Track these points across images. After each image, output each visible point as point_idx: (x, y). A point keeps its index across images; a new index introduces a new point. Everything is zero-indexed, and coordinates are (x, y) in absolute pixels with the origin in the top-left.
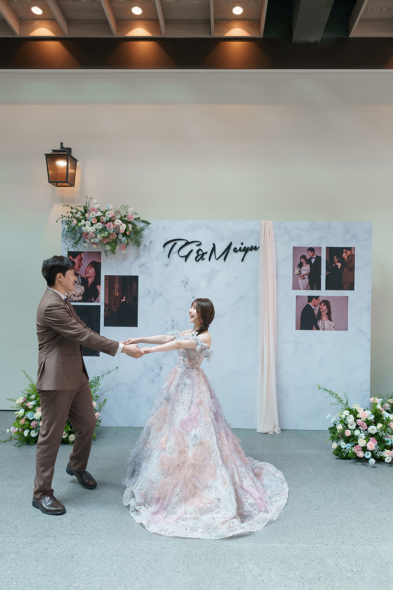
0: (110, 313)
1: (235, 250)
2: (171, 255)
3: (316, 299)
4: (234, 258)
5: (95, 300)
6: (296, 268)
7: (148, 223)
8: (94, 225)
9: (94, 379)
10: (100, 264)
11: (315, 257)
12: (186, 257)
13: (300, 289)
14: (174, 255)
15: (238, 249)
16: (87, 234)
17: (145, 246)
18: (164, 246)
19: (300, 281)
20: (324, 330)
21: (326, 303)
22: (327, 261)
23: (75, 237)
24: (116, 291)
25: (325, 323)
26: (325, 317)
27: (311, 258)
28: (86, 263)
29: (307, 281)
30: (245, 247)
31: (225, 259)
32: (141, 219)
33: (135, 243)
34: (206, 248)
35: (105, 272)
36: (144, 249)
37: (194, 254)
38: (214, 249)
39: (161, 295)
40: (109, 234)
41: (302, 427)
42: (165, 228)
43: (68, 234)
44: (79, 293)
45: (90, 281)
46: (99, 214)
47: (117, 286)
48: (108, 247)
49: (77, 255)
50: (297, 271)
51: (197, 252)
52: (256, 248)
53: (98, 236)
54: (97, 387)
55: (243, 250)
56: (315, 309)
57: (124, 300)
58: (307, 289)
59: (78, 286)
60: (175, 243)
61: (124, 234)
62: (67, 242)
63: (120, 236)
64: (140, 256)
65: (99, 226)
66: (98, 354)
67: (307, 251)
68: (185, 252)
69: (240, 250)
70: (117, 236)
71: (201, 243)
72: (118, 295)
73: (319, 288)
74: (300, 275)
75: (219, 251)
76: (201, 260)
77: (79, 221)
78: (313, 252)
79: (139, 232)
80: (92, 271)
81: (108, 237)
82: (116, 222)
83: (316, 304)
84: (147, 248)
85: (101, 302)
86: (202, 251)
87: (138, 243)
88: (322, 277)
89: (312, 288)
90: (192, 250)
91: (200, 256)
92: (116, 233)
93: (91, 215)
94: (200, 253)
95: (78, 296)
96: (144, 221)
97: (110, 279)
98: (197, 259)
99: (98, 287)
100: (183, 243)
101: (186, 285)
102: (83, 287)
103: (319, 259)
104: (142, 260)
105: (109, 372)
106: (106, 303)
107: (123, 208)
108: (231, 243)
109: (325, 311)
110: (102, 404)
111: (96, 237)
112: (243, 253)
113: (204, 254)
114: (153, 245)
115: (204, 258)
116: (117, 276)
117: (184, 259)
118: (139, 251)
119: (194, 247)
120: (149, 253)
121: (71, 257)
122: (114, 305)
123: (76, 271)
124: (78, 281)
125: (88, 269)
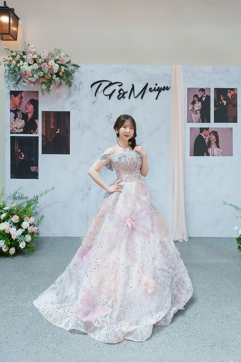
0: (46, 143)
1: (151, 90)
2: (97, 94)
3: (207, 131)
4: (150, 96)
5: (34, 132)
6: (190, 105)
7: (77, 66)
8: (31, 66)
9: (34, 198)
10: (38, 101)
11: (205, 96)
12: (110, 96)
13: (193, 122)
14: (100, 94)
15: (153, 89)
16: (26, 75)
17: (75, 86)
18: (92, 86)
19: (194, 116)
20: (213, 155)
21: (215, 133)
22: (215, 99)
23: (15, 78)
24: (51, 124)
25: (214, 150)
26: (214, 145)
27: (202, 97)
28: (26, 100)
29: (199, 115)
30: (159, 87)
31: (142, 98)
32: (72, 62)
33: (67, 83)
34: (127, 88)
35: (42, 108)
36: (75, 89)
37: (116, 94)
38: (133, 89)
39: (89, 127)
40: (45, 74)
41: (204, 235)
42: (92, 71)
43: (11, 76)
44: (20, 126)
45: (30, 116)
46: (35, 56)
47: (52, 120)
48: (44, 87)
49: (18, 94)
50: (191, 108)
51: (119, 92)
52: (167, 88)
53: (35, 76)
54: (36, 205)
55: (157, 90)
56: (205, 138)
57: (58, 132)
58: (199, 122)
59: (20, 120)
60: (101, 84)
61: (57, 74)
62: (9, 82)
63: (54, 77)
64: (71, 95)
65: (36, 66)
66: (37, 177)
67: (199, 91)
68: (109, 91)
69: (155, 90)
70: (52, 76)
71: (122, 84)
72: (53, 127)
73: (209, 121)
74: (194, 110)
75: (137, 91)
76: (122, 98)
77: (18, 62)
78: (204, 92)
79: (71, 74)
80: (31, 108)
81: (43, 77)
82: (50, 63)
83: (207, 135)
84: (78, 88)
85: (39, 133)
86: (123, 91)
87: (69, 84)
88: (211, 112)
89: (203, 121)
90: (115, 90)
91: (122, 95)
92: (51, 74)
93: (29, 57)
94: (122, 92)
95: (20, 129)
96: (74, 65)
97: (46, 114)
98: (119, 98)
99: (36, 121)
100: (107, 84)
101: (110, 119)
102: (23, 121)
103: (208, 97)
104: (73, 98)
105: (46, 192)
106: (43, 134)
107: (56, 50)
108: (147, 84)
109: (214, 140)
110: (40, 219)
111: (33, 76)
112: (157, 92)
113: (124, 93)
114: (83, 86)
115: (125, 97)
116: (52, 112)
117: (108, 97)
118: (70, 90)
119: (116, 87)
120: (79, 92)
121: (13, 95)
122: (50, 136)
123: (17, 108)
124: (20, 115)
125: (27, 106)
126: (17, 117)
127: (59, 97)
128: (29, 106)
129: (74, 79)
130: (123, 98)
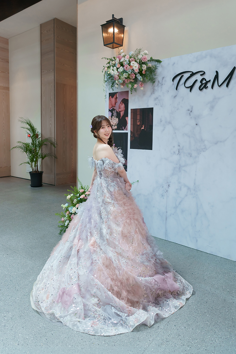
0: (134, 138)
2: (178, 88)
5: (124, 128)
7: (159, 61)
8: (119, 69)
10: (128, 100)
12: (191, 88)
14: (182, 87)
17: (159, 82)
18: (173, 80)
24: (138, 121)
31: (227, 86)
34: (209, 76)
35: (131, 106)
36: (158, 85)
37: (198, 84)
38: (217, 77)
39: (170, 123)
40: (129, 75)
42: (174, 63)
44: (115, 123)
45: (122, 114)
46: (123, 60)
47: (138, 117)
49: (114, 95)
51: (201, 82)
57: (143, 128)
59: (115, 118)
60: (182, 76)
61: (141, 73)
63: (138, 76)
64: (155, 91)
65: (121, 69)
68: (189, 83)
71: (204, 73)
72: (139, 124)
75: (222, 78)
76: (204, 89)
77: (110, 68)
79: (153, 71)
80: (123, 106)
81: (128, 77)
82: (131, 64)
84: (160, 83)
85: (128, 130)
86: (206, 80)
87: (153, 81)
90: (197, 80)
91: (204, 86)
92: (134, 73)
94: (204, 82)
95: (115, 126)
96: (156, 61)
97: (134, 111)
98: (201, 88)
99: (126, 118)
100: (188, 75)
101: (191, 113)
102: (117, 119)
104: (157, 94)
106: (132, 130)
108: (235, 68)
111: (120, 78)
113: (207, 82)
114: (165, 80)
115: (208, 87)
116: (139, 109)
117: (189, 89)
118: (154, 87)
119: (198, 77)
120: (162, 87)
121: (110, 97)
122: (137, 132)
123: (113, 107)
124: (115, 114)
125: (120, 105)
126: (113, 116)
127: (144, 94)
128: (121, 105)
129: (157, 74)
130: (206, 88)
